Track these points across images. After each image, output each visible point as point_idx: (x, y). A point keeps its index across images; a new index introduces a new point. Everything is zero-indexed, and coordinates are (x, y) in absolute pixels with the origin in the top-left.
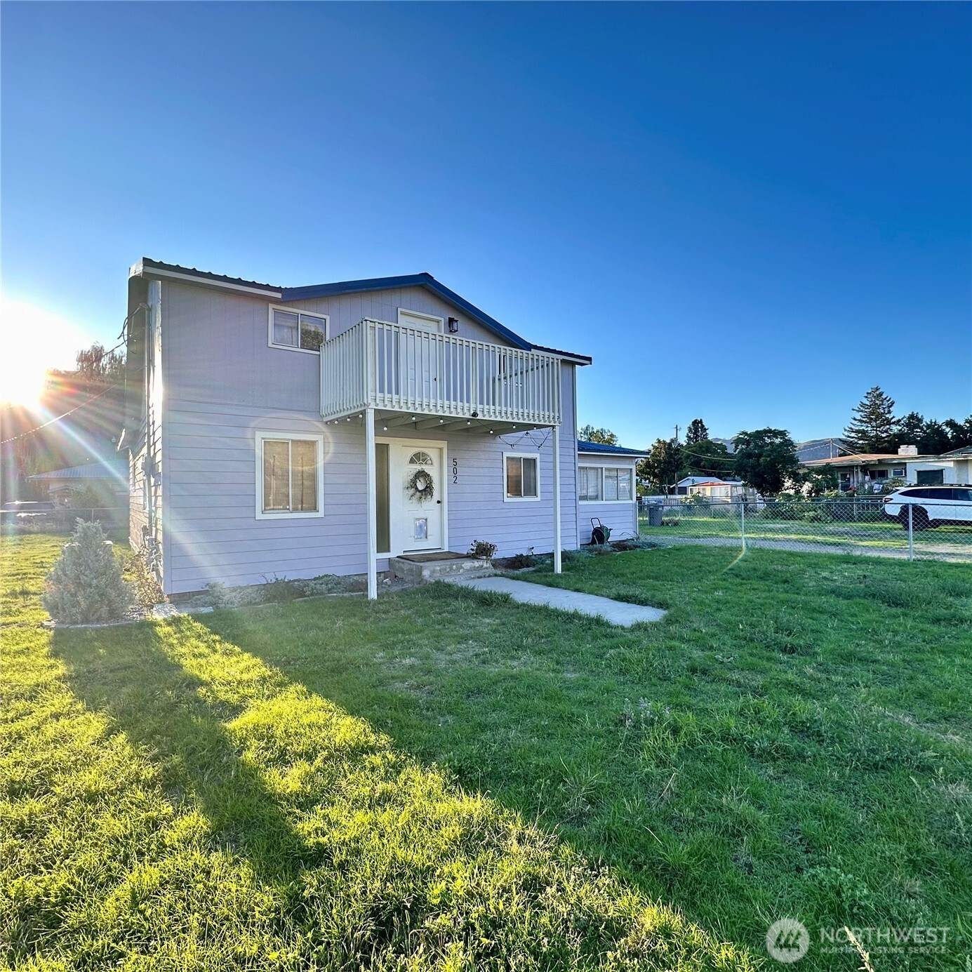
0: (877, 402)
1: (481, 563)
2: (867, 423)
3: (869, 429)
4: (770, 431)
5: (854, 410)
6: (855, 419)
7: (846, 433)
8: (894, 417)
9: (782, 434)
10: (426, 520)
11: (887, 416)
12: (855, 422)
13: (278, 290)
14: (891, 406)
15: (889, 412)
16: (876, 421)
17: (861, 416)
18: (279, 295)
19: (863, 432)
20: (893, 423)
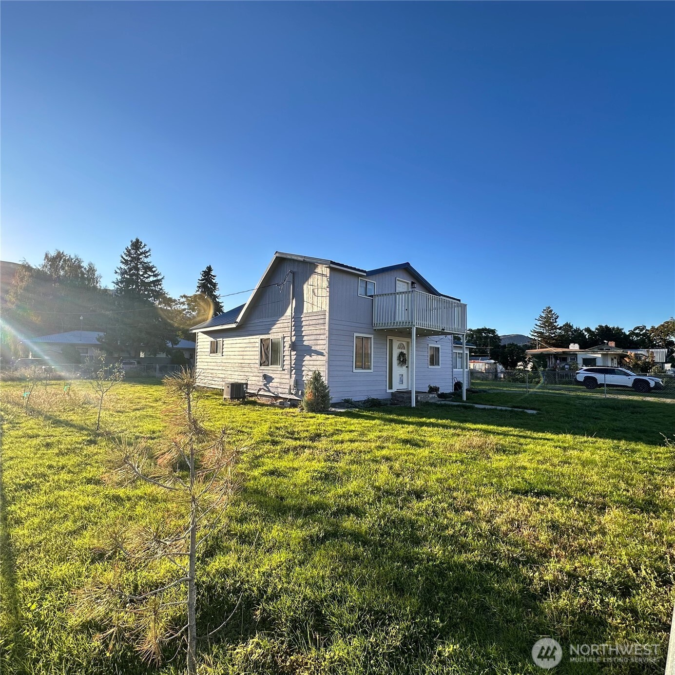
0: (549, 315)
1: (433, 395)
2: (544, 327)
3: (545, 331)
4: (485, 329)
5: (536, 319)
6: (536, 325)
7: (532, 333)
8: (558, 325)
9: (493, 331)
10: (402, 375)
11: (554, 324)
12: (537, 327)
13: (365, 272)
14: (557, 318)
15: (556, 322)
16: (548, 327)
17: (540, 323)
18: (365, 274)
19: (542, 333)
20: (558, 328)
